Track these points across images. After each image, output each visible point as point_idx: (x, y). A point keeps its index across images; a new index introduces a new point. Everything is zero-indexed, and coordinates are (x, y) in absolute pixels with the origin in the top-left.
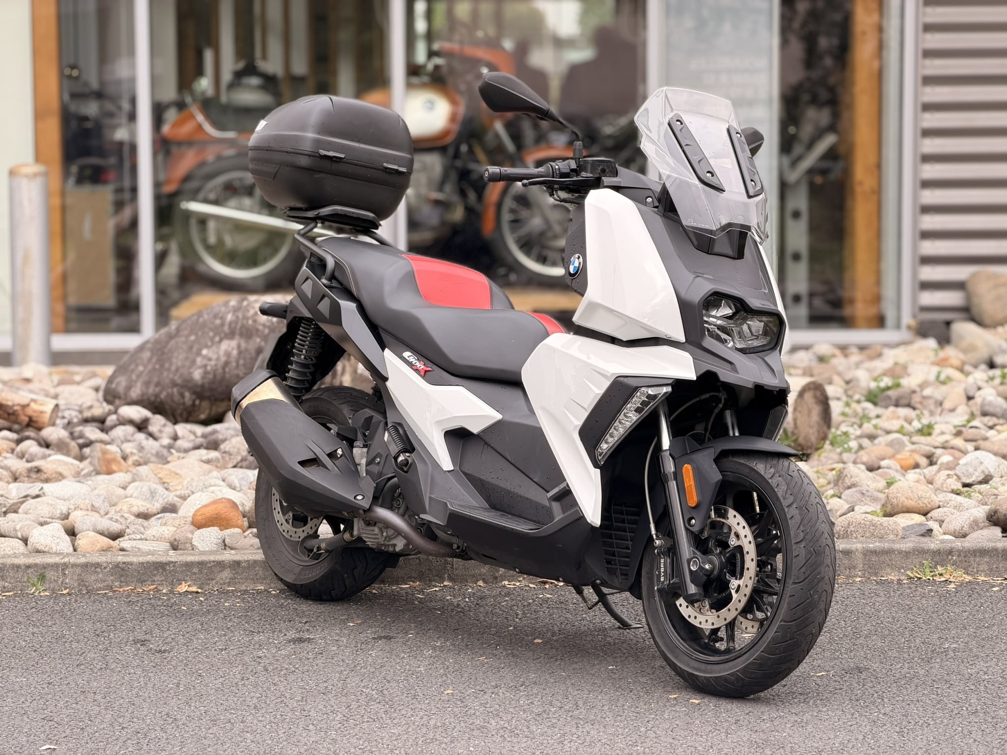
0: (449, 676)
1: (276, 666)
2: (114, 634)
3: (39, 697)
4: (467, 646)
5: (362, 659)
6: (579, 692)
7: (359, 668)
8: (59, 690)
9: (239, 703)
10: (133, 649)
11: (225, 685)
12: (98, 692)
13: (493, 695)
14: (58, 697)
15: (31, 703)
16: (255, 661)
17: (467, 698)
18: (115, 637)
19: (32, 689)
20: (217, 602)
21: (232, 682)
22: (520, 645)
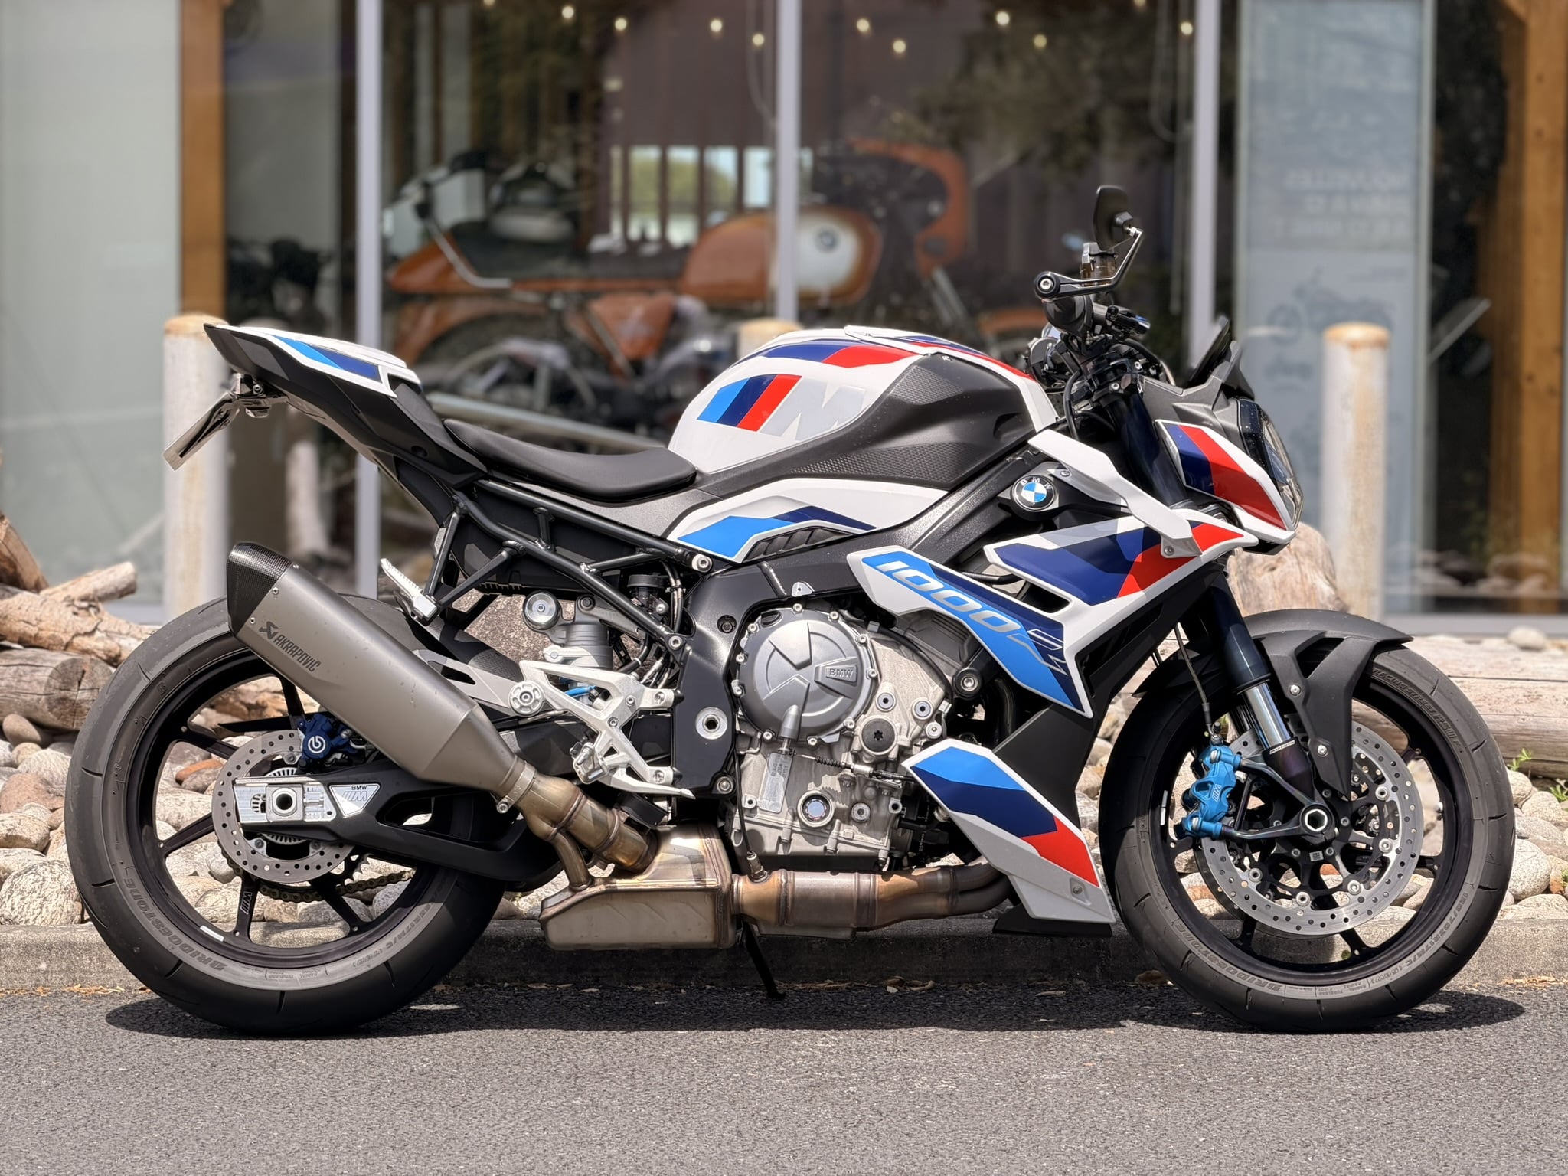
0: (1209, 1127)
1: (890, 1106)
2: (574, 1053)
3: (508, 1150)
4: (1205, 1079)
5: (1035, 1097)
6: (1460, 1155)
7: (1040, 1112)
8: (533, 1139)
9: (865, 1162)
10: (624, 1078)
11: (822, 1136)
12: (607, 1143)
13: (1310, 1159)
14: (541, 1151)
15: (499, 1158)
16: (848, 1097)
17: (1266, 1161)
18: (578, 1058)
19: (489, 1137)
20: (717, 1005)
21: (831, 1131)
22: (1297, 1079)
